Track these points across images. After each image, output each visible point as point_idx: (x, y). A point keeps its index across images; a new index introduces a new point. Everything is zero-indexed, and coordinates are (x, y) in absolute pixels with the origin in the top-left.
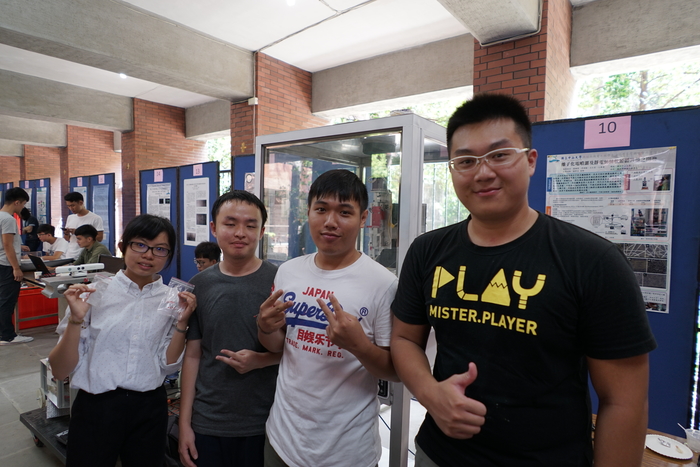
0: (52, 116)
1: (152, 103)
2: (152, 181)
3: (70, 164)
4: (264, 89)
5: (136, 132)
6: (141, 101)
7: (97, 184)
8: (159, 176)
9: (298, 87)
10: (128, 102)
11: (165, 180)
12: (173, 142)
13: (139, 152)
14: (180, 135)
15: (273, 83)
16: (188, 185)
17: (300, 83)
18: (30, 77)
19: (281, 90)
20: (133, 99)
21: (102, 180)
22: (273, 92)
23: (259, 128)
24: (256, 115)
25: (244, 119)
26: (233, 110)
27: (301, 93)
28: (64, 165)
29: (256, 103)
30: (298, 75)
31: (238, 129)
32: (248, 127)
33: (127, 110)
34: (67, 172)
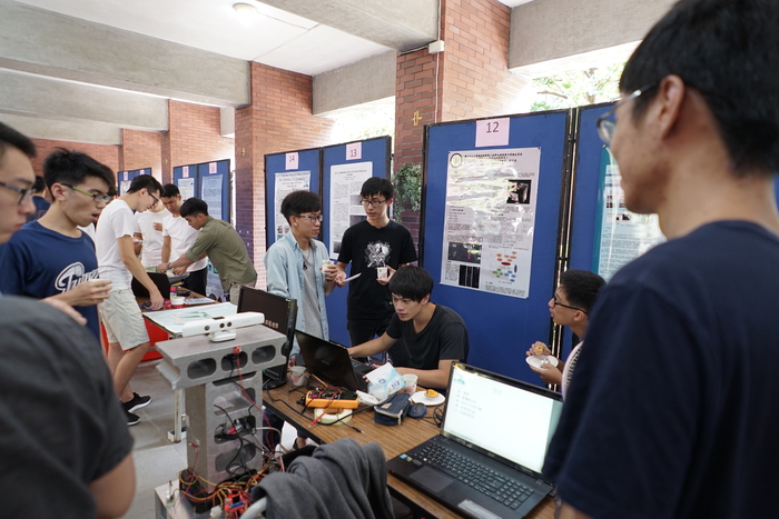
0: (153, 85)
1: (273, 69)
2: (282, 169)
3: (172, 152)
4: (451, 30)
5: (254, 107)
6: (260, 65)
7: (207, 174)
8: (292, 161)
9: (493, 29)
10: (244, 67)
11: (301, 168)
12: (298, 120)
13: (257, 132)
14: (305, 111)
15: (464, 19)
16: (337, 173)
17: (496, 22)
18: (129, 33)
19: (473, 31)
20: (250, 63)
21: (213, 168)
22: (464, 34)
23: (445, 88)
24: (441, 68)
25: (418, 76)
26: (400, 64)
27: (496, 38)
28: (166, 154)
29: (442, 49)
30: (495, 10)
31: (407, 92)
32: (426, 88)
33: (243, 78)
34: (170, 161)
